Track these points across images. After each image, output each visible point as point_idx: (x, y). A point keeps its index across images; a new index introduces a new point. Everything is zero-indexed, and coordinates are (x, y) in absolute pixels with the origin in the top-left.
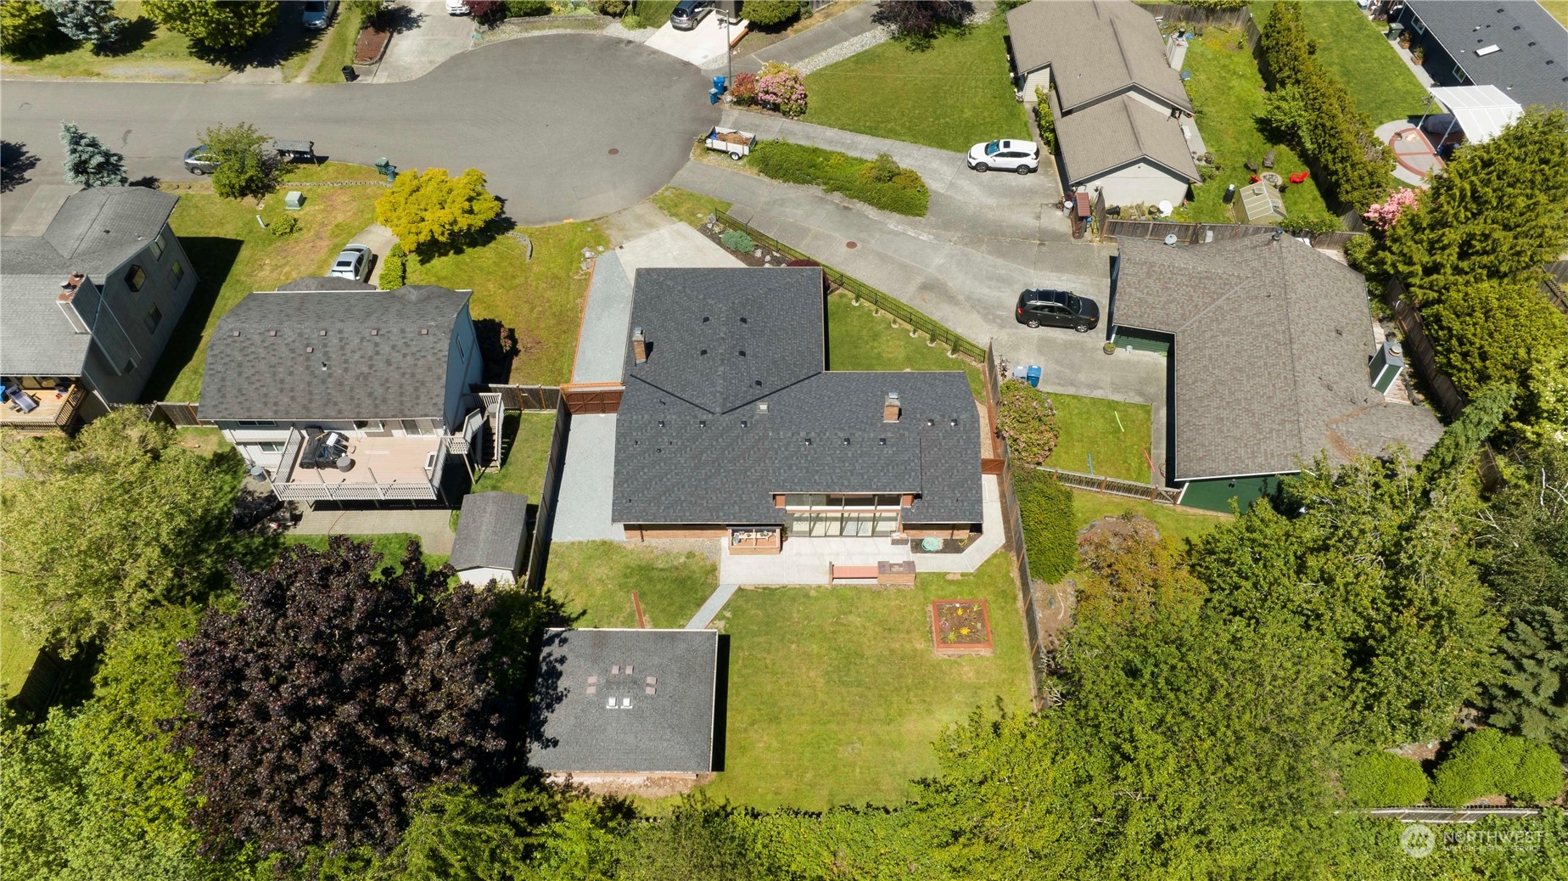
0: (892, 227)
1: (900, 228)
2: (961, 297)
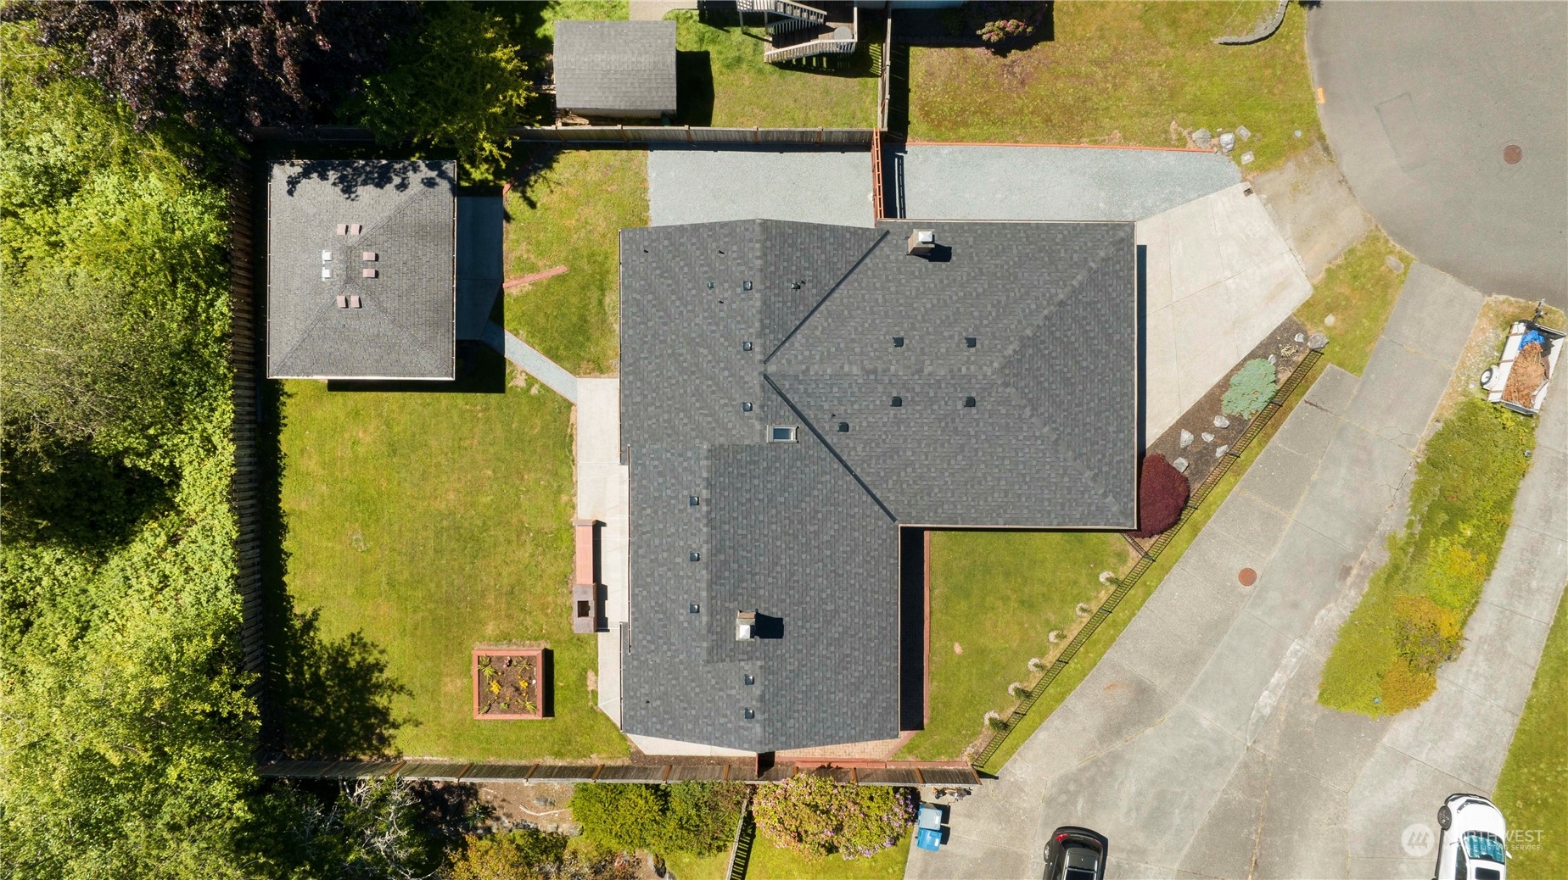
0: (1294, 646)
1: (1290, 660)
2: (1118, 745)
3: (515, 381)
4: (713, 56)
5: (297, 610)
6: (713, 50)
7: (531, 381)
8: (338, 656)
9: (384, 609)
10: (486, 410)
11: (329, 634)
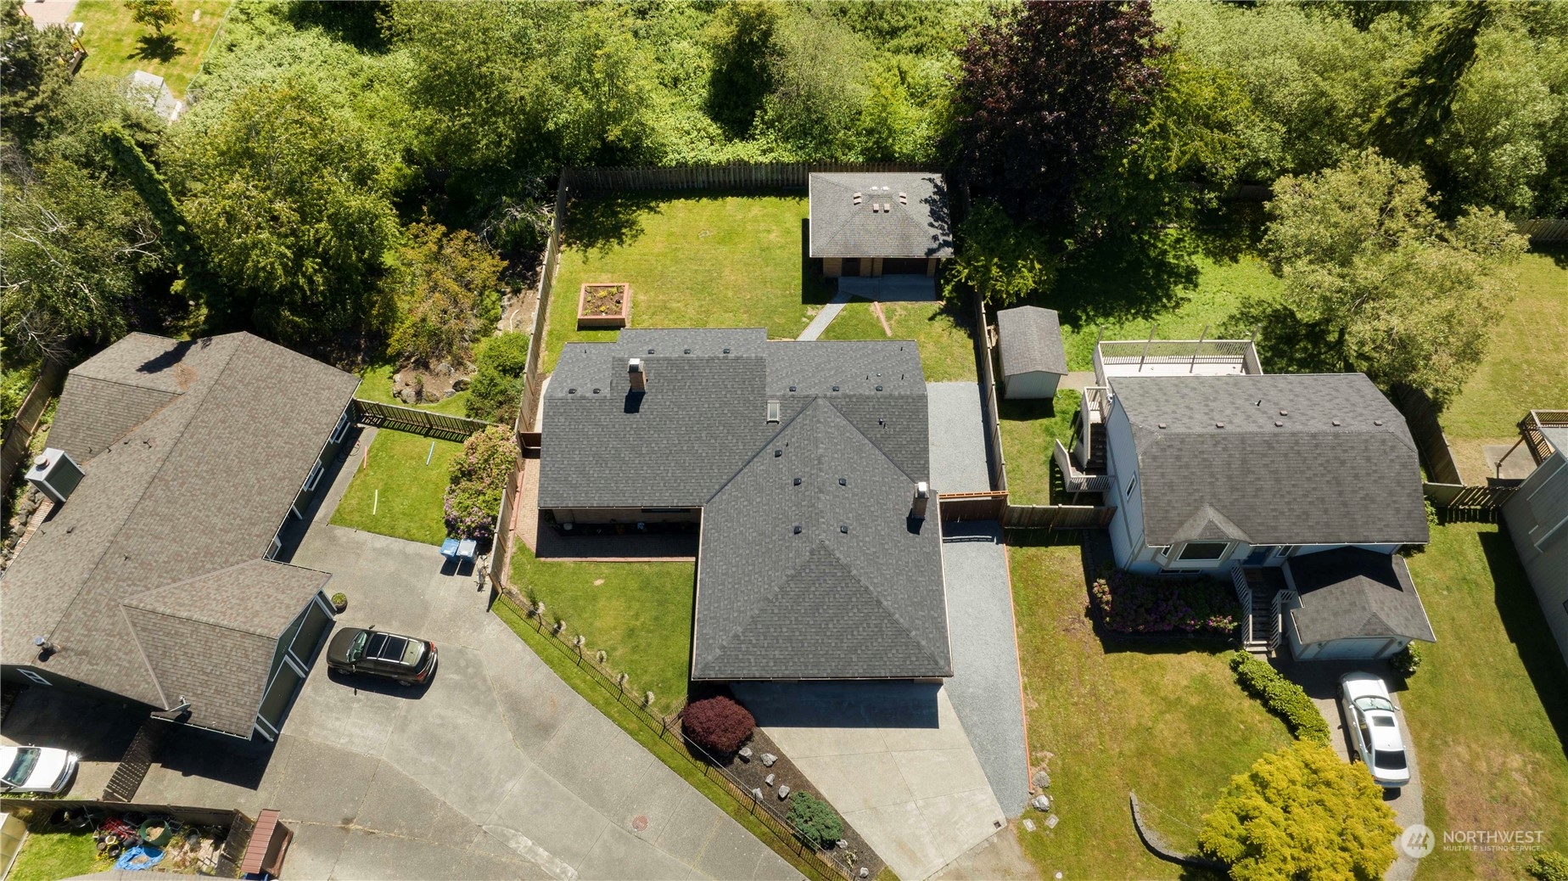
1: (559, 866)
2: (501, 709)
3: (810, 310)
4: (1053, 420)
5: (661, 205)
6: (1058, 418)
7: (811, 318)
8: (631, 224)
9: (660, 245)
10: (791, 295)
11: (644, 218)
